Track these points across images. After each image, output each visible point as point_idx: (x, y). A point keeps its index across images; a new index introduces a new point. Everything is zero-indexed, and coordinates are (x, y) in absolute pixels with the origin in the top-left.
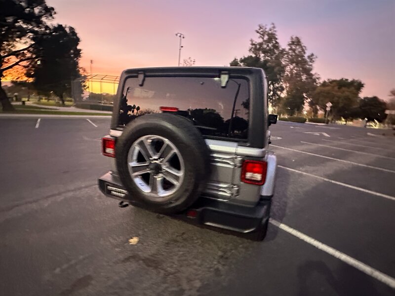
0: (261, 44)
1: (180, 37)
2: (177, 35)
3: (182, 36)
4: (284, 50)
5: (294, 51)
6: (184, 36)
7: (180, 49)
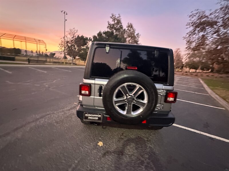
0: (113, 25)
1: (64, 13)
2: (62, 12)
3: (66, 13)
4: (125, 30)
5: (130, 31)
6: (67, 13)
7: (65, 22)
